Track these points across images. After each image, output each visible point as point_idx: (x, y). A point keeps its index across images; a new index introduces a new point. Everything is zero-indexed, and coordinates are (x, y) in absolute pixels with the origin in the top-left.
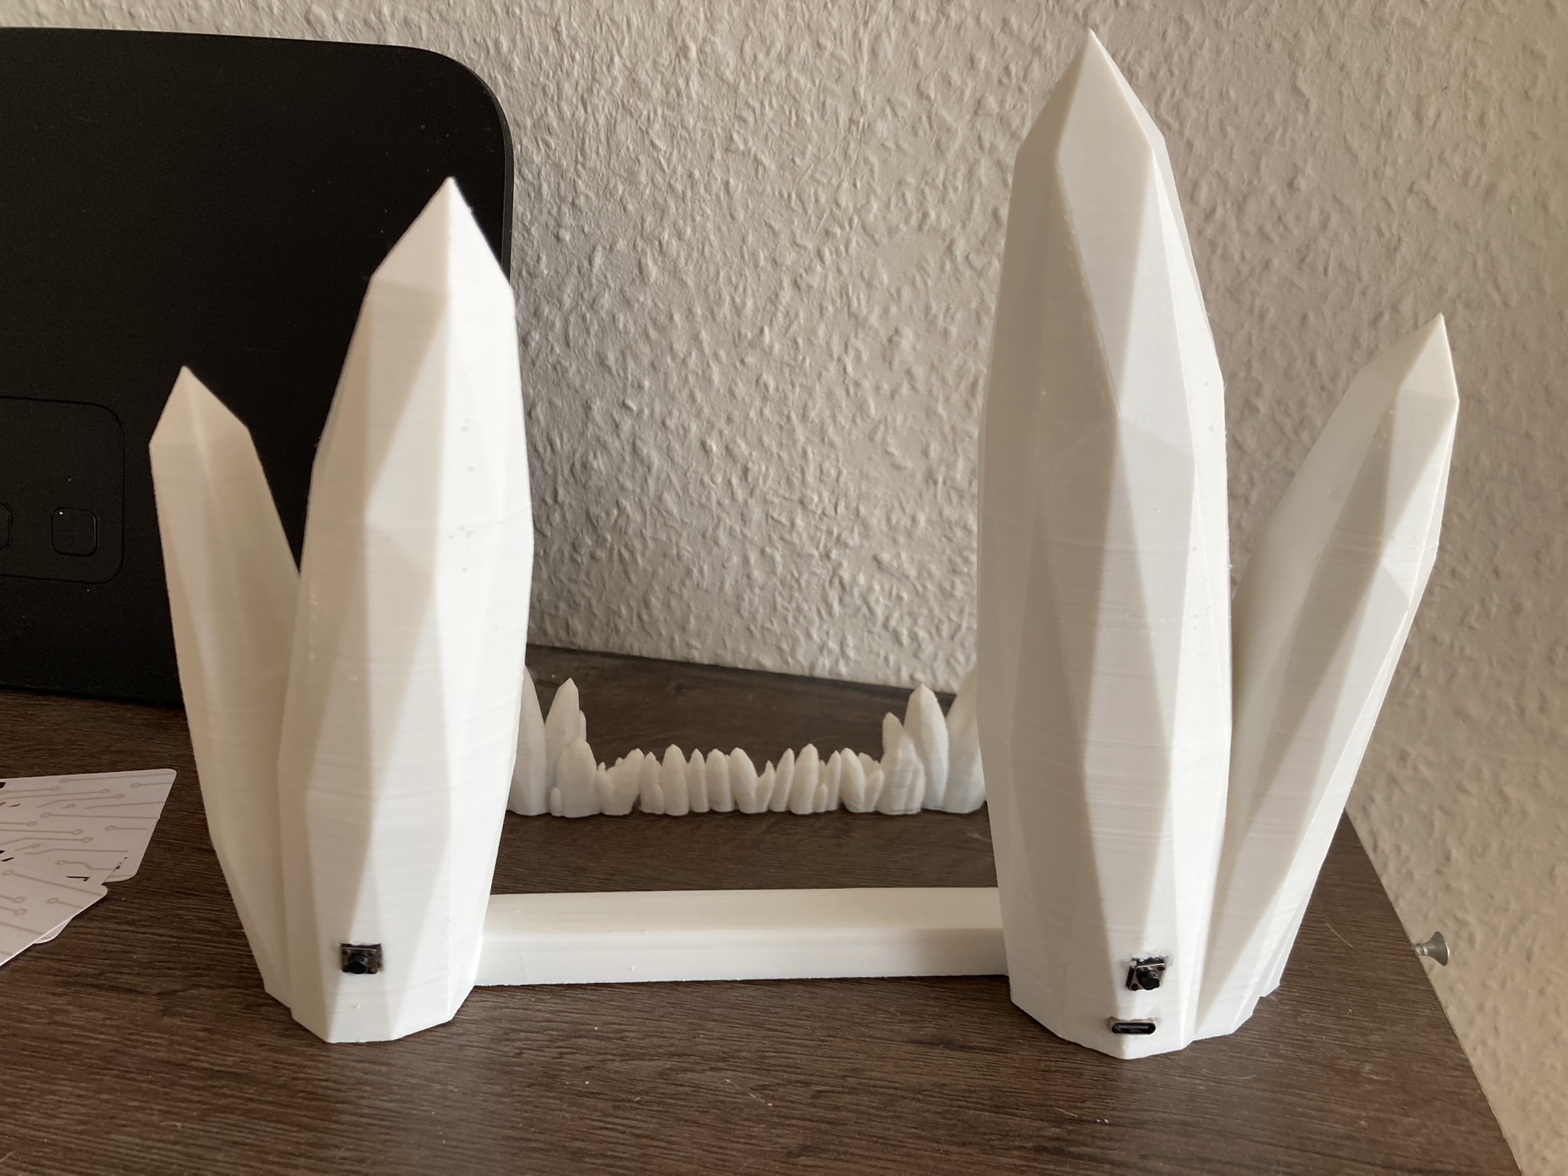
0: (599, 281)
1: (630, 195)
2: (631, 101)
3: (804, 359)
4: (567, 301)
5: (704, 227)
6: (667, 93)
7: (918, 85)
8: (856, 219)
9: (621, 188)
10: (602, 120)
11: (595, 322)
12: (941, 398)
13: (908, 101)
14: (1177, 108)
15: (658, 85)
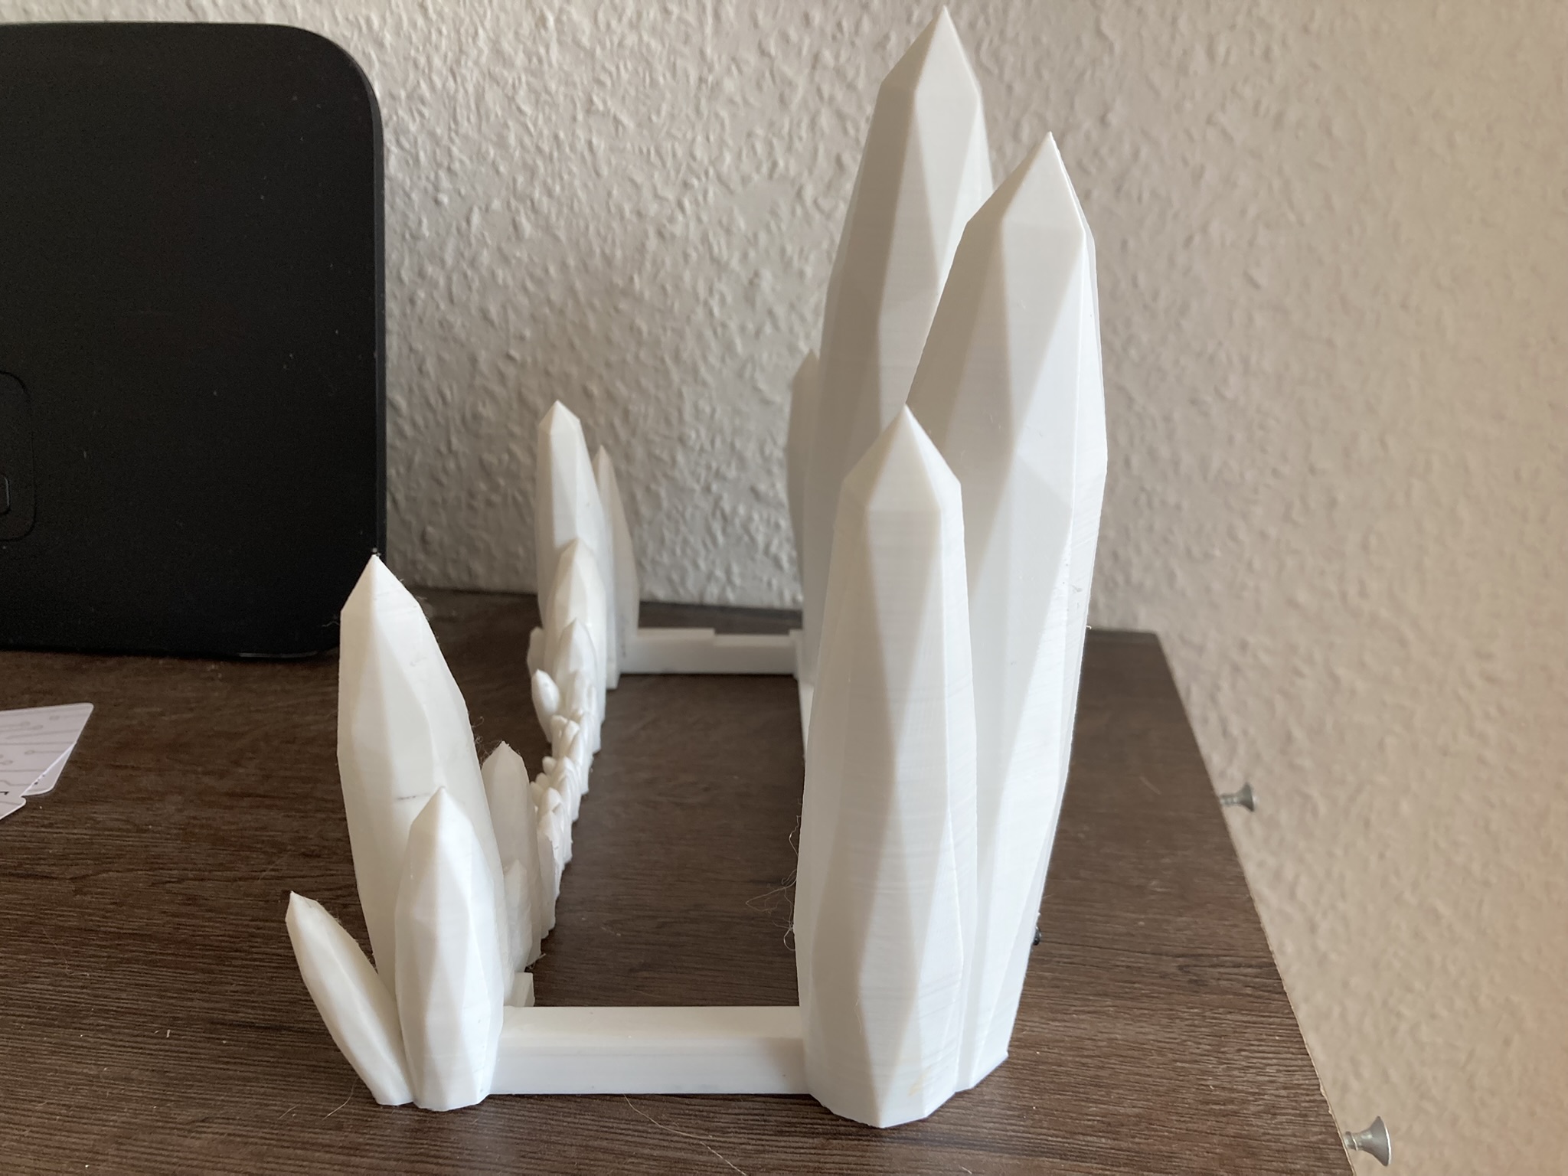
0: (478, 240)
1: (501, 157)
2: (497, 70)
3: (673, 304)
4: (449, 260)
5: (571, 184)
6: (530, 61)
7: (760, 45)
8: (711, 172)
9: (492, 152)
10: (471, 90)
11: (476, 278)
12: (802, 335)
13: (751, 58)
14: (996, 55)
15: (521, 55)
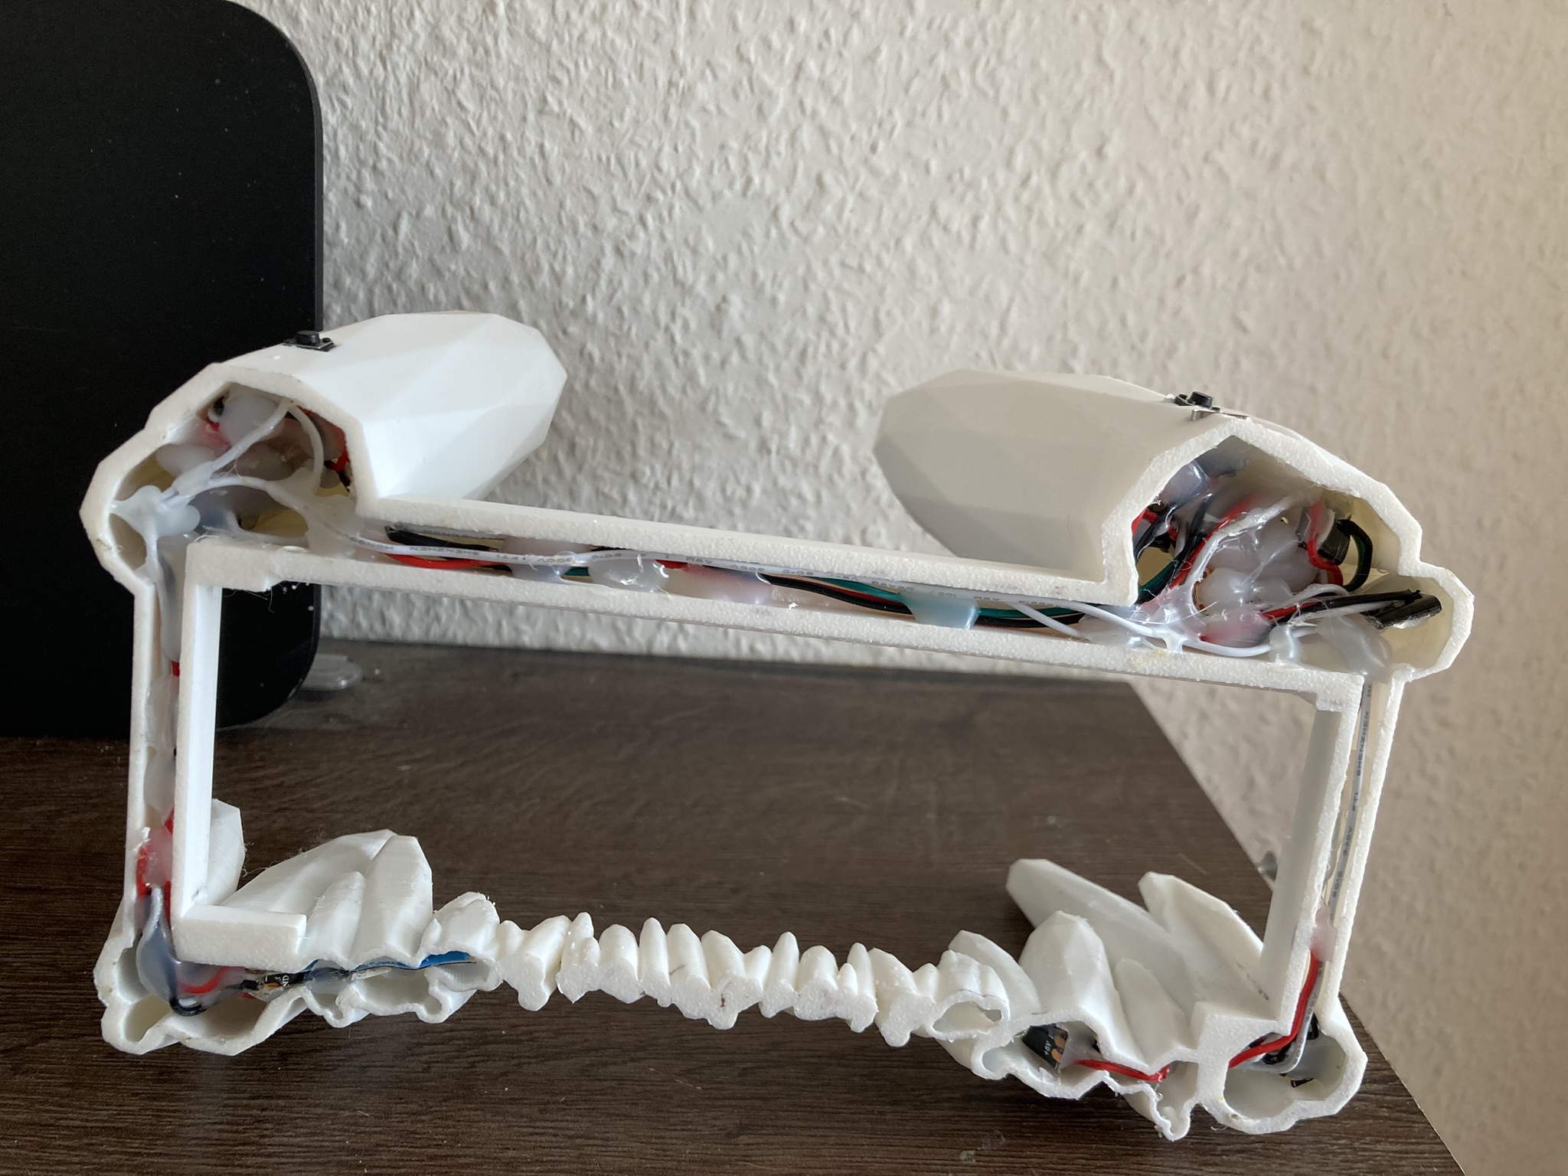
0: (406, 250)
1: (437, 158)
2: (435, 59)
3: (630, 329)
4: (371, 271)
5: (518, 192)
6: (475, 51)
7: (738, 49)
8: (679, 185)
9: (426, 151)
10: (403, 79)
11: (403, 294)
12: (771, 366)
13: (728, 64)
14: (991, 76)
15: (464, 42)
